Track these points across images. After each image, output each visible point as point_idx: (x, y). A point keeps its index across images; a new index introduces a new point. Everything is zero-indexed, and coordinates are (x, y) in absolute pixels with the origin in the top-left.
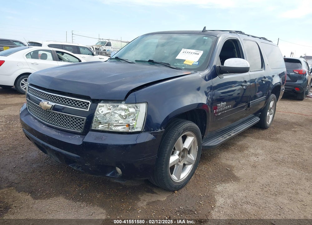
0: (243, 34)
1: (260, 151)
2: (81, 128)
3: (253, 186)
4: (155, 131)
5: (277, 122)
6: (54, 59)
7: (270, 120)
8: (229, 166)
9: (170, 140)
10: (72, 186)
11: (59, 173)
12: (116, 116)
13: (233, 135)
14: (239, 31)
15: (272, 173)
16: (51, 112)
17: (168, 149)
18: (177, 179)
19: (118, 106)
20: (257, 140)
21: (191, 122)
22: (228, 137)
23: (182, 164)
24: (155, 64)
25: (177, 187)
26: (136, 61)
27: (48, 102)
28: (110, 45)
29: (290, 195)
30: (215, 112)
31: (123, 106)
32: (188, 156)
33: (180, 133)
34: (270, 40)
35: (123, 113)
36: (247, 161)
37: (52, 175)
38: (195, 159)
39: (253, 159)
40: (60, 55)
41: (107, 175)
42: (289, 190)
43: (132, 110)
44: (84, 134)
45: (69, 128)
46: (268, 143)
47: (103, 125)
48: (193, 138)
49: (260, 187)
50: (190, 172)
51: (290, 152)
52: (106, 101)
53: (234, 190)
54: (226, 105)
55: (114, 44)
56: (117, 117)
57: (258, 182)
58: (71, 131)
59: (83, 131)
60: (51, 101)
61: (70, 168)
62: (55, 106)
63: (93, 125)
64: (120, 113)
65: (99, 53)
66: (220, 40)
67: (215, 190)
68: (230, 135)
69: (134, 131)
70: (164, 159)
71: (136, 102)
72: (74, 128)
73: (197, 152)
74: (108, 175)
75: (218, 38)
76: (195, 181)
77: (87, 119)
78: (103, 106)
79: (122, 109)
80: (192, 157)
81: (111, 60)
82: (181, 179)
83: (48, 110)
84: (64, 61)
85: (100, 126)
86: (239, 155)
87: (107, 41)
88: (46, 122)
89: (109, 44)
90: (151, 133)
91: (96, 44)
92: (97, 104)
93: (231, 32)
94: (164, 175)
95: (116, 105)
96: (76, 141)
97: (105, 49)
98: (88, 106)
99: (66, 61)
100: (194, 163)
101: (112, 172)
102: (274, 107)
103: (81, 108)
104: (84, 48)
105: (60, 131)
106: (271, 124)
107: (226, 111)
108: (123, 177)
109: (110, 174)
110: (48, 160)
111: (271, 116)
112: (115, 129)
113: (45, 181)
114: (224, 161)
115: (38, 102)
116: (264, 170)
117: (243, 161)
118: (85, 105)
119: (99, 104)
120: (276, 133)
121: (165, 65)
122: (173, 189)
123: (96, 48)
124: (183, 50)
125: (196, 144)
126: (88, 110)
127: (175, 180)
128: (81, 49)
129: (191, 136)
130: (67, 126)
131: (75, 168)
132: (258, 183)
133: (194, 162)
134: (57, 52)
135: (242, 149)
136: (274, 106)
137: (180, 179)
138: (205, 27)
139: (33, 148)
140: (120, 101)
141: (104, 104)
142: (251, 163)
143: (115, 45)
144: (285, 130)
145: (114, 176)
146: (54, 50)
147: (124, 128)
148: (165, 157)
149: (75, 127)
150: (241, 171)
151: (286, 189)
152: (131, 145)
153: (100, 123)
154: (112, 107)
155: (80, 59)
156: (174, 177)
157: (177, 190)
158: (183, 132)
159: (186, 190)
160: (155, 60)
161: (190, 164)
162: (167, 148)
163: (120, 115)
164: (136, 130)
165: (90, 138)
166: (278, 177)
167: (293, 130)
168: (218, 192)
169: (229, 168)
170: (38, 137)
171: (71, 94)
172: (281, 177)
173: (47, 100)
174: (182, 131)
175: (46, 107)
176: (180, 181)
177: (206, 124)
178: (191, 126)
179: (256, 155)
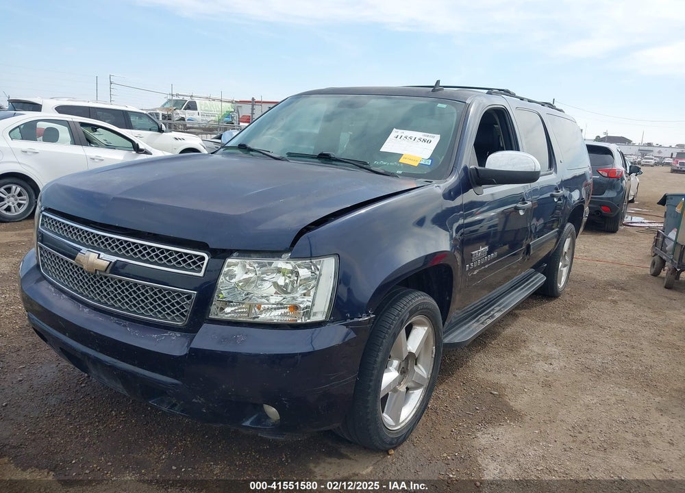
0: (513, 95)
1: (552, 349)
2: (184, 316)
3: (553, 431)
4: (356, 320)
5: (574, 281)
6: (75, 141)
7: (563, 279)
8: (496, 386)
9: (384, 338)
10: (150, 447)
11: (116, 415)
12: (267, 285)
13: (498, 315)
14: (503, 90)
15: (588, 399)
16: (106, 277)
17: (379, 360)
18: (394, 424)
19: (270, 264)
20: (542, 324)
21: (423, 293)
22: (489, 322)
23: (402, 389)
24: (334, 163)
25: (396, 440)
26: (290, 155)
27: (99, 254)
28: (196, 109)
29: (634, 448)
30: (467, 269)
31: (283, 264)
32: (415, 368)
33: (403, 320)
34: (560, 108)
35: (281, 281)
36: (530, 374)
37: (99, 422)
38: (429, 376)
39: (541, 367)
40: (88, 131)
41: (243, 424)
42: (629, 437)
43: (304, 273)
44: (191, 328)
45: (151, 316)
46: (565, 330)
47: (233, 309)
48: (426, 328)
49: (569, 432)
50: (418, 404)
51: (614, 348)
52: (245, 253)
53: (515, 442)
54: (489, 253)
55: (203, 107)
56: (267, 288)
57: (562, 421)
58: (159, 322)
59: (189, 322)
60: (106, 252)
61: (152, 407)
62: (116, 262)
63: (213, 308)
64: (274, 280)
65: (173, 127)
66: (472, 110)
67: (475, 443)
68: (492, 316)
69: (308, 321)
70: (371, 381)
71: (312, 255)
72: (164, 316)
73: (433, 359)
74: (247, 423)
75: (469, 106)
76: (429, 424)
77: (198, 296)
78: (235, 265)
79: (279, 271)
80: (422, 371)
81: (227, 151)
82: (403, 422)
83: (98, 273)
84: (98, 145)
85: (228, 310)
86: (510, 359)
87: (188, 99)
88: (92, 299)
89: (192, 106)
90: (347, 325)
91: (163, 106)
92: (225, 258)
93: (490, 91)
94: (369, 417)
95: (266, 261)
96: (173, 345)
97: (183, 116)
98: (203, 264)
99: (102, 147)
100: (426, 384)
101: (255, 416)
102: (571, 251)
103: (183, 268)
104: (140, 115)
105: (128, 323)
106: (565, 285)
107: (486, 266)
108: (280, 428)
109: (250, 421)
110: (83, 385)
111: (565, 270)
112: (264, 317)
113: (84, 438)
114: (481, 374)
115: (72, 254)
116: (570, 393)
117: (521, 374)
118: (194, 263)
119: (229, 260)
120: (578, 307)
121: (359, 164)
122: (387, 446)
123: (163, 115)
124: (395, 132)
125: (432, 342)
126: (201, 274)
127: (390, 426)
128: (132, 119)
129: (421, 324)
130: (146, 311)
131: (165, 408)
132: (562, 423)
133: (428, 381)
134: (83, 124)
135: (515, 345)
136: (571, 248)
137: (400, 421)
138: (438, 82)
139: (43, 354)
140: (277, 254)
141: (238, 260)
142: (539, 377)
143: (206, 108)
144: (595, 298)
145: (259, 427)
146: (74, 120)
147: (284, 315)
148: (373, 378)
149: (168, 314)
150: (521, 396)
151: (623, 435)
152: (300, 354)
153: (228, 303)
154: (256, 265)
155: (136, 142)
156: (387, 418)
157: (394, 449)
158: (410, 316)
159: (413, 447)
160: (333, 154)
161: (417, 386)
162: (377, 356)
163: (275, 284)
164: (313, 319)
165: (207, 339)
166: (601, 408)
167: (609, 298)
168: (482, 449)
169: (497, 390)
170: (73, 337)
171: (155, 235)
172: (608, 408)
173: (94, 248)
174: (408, 316)
175: (93, 264)
176: (399, 427)
177: (450, 296)
178: (423, 303)
179: (547, 358)
